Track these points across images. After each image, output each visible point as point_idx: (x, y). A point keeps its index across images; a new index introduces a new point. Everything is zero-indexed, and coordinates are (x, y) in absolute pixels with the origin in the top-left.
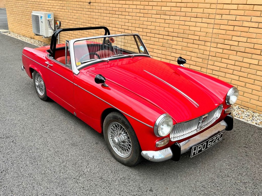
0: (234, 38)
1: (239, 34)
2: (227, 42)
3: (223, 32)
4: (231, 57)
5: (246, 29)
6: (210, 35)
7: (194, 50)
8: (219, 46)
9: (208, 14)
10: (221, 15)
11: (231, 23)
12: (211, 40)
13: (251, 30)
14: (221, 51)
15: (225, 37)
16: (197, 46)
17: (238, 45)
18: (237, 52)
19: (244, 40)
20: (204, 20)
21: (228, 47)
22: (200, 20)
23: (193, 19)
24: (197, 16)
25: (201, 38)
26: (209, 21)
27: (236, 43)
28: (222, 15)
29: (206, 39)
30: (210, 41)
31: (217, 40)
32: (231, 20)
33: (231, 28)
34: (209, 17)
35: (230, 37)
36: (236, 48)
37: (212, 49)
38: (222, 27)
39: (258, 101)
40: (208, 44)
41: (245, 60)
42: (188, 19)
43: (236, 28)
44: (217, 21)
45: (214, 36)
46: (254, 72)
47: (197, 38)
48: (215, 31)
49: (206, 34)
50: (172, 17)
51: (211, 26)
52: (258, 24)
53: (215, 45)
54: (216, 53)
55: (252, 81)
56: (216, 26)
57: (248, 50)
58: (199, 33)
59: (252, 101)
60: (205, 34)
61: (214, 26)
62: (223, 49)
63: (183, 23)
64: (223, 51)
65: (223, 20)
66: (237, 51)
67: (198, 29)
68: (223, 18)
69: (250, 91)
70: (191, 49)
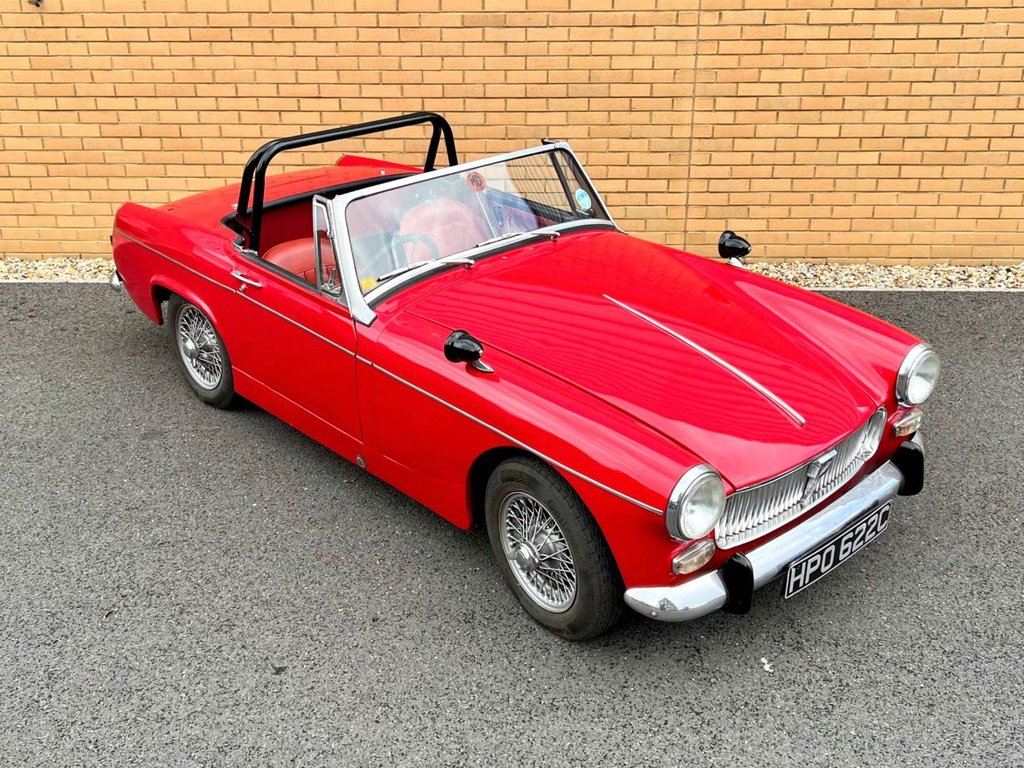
0: (766, 75)
1: (778, 60)
2: (744, 89)
3: (732, 61)
4: (762, 130)
5: (797, 46)
6: (689, 76)
7: (637, 131)
8: (722, 103)
9: (675, 13)
10: (718, 13)
11: (750, 32)
12: (694, 92)
13: (812, 46)
14: (728, 117)
15: (738, 75)
16: (644, 117)
17: (780, 92)
18: (778, 114)
19: (796, 75)
20: (662, 32)
21: (751, 103)
22: (648, 33)
23: (619, 33)
24: (634, 20)
25: (658, 90)
26: (679, 33)
27: (773, 89)
28: (720, 14)
29: (678, 89)
30: (691, 94)
31: (713, 89)
32: (752, 25)
33: (755, 47)
34: (677, 21)
35: (752, 74)
36: (775, 103)
37: (699, 118)
38: (725, 47)
39: (850, 231)
40: (686, 104)
41: (805, 131)
42: (604, 33)
43: (768, 46)
44: (705, 33)
45: (702, 77)
46: (830, 157)
47: (644, 90)
48: (703, 62)
49: (675, 73)
50: (533, 34)
51: (691, 48)
52: (826, 28)
53: (708, 104)
54: (713, 128)
55: (828, 185)
56: (705, 48)
57: (808, 103)
58: (647, 76)
59: (836, 237)
60: (672, 76)
61: (697, 48)
62: (735, 111)
63: (584, 48)
64: (735, 117)
65: (726, 28)
66: (778, 111)
67: (646, 62)
68: (725, 20)
69: (826, 211)
70: (625, 131)
